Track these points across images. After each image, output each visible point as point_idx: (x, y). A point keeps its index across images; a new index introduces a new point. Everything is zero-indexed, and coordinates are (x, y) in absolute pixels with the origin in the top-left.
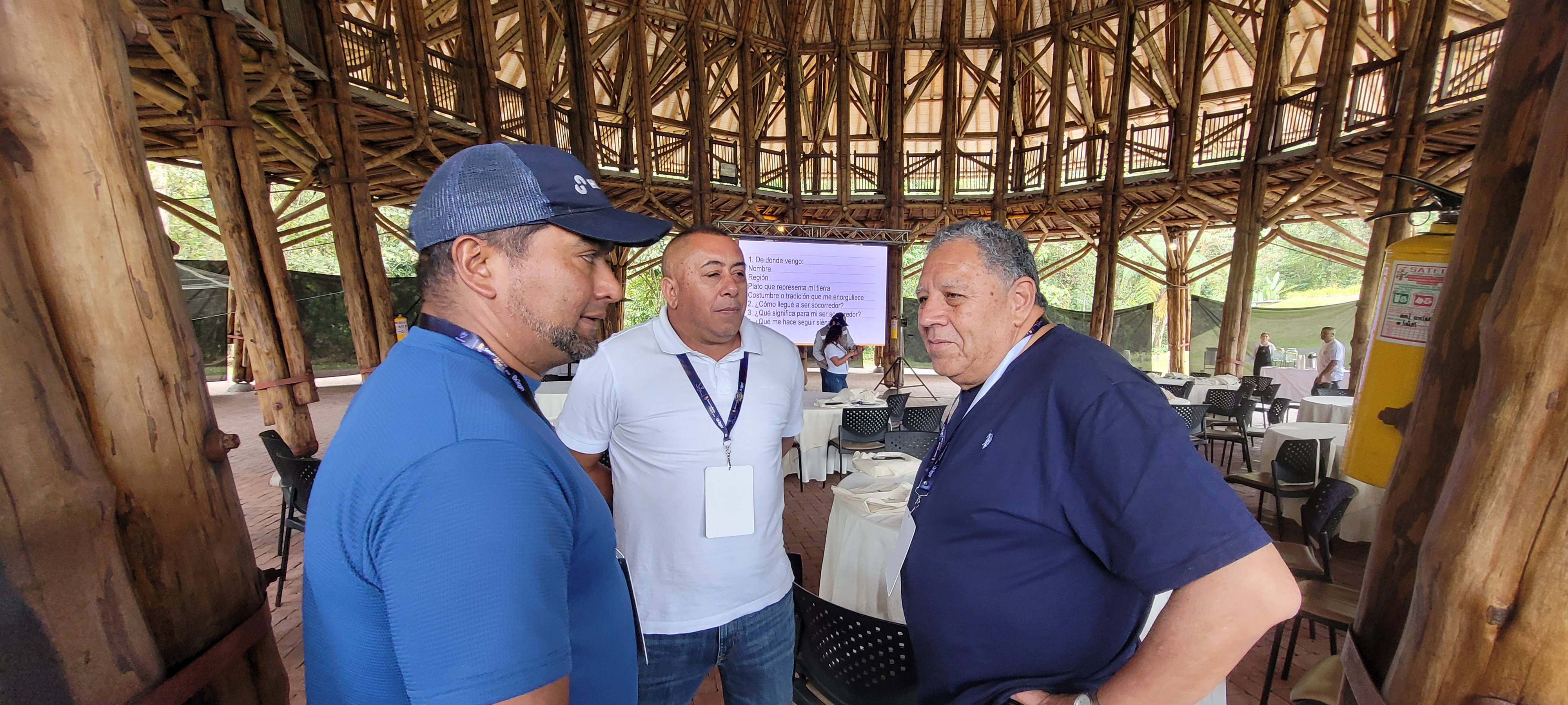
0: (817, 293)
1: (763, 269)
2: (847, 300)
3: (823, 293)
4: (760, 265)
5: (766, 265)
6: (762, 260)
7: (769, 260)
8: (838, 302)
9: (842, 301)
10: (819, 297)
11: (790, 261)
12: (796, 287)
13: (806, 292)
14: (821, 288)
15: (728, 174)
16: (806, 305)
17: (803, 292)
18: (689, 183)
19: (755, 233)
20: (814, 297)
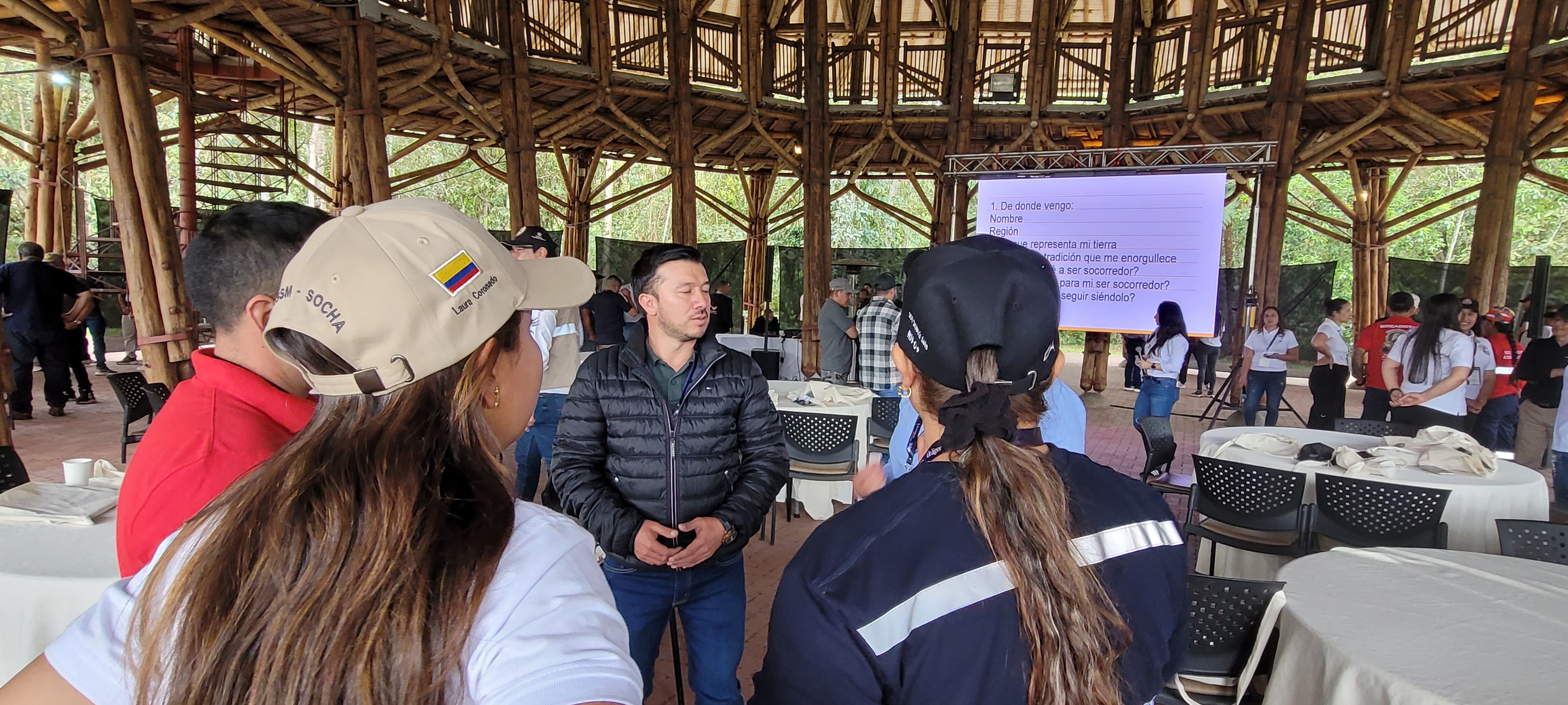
0: (1093, 252)
1: (1010, 219)
2: (1145, 263)
3: (1102, 252)
4: (1007, 213)
5: (1014, 213)
6: (1009, 206)
7: (1020, 206)
8: (1128, 265)
9: (1138, 264)
10: (1097, 258)
11: (1052, 205)
12: (1060, 244)
13: (1076, 251)
14: (1101, 245)
15: (1002, 89)
16: (1075, 270)
17: (1072, 251)
18: (945, 108)
19: (1002, 169)
20: (1088, 258)
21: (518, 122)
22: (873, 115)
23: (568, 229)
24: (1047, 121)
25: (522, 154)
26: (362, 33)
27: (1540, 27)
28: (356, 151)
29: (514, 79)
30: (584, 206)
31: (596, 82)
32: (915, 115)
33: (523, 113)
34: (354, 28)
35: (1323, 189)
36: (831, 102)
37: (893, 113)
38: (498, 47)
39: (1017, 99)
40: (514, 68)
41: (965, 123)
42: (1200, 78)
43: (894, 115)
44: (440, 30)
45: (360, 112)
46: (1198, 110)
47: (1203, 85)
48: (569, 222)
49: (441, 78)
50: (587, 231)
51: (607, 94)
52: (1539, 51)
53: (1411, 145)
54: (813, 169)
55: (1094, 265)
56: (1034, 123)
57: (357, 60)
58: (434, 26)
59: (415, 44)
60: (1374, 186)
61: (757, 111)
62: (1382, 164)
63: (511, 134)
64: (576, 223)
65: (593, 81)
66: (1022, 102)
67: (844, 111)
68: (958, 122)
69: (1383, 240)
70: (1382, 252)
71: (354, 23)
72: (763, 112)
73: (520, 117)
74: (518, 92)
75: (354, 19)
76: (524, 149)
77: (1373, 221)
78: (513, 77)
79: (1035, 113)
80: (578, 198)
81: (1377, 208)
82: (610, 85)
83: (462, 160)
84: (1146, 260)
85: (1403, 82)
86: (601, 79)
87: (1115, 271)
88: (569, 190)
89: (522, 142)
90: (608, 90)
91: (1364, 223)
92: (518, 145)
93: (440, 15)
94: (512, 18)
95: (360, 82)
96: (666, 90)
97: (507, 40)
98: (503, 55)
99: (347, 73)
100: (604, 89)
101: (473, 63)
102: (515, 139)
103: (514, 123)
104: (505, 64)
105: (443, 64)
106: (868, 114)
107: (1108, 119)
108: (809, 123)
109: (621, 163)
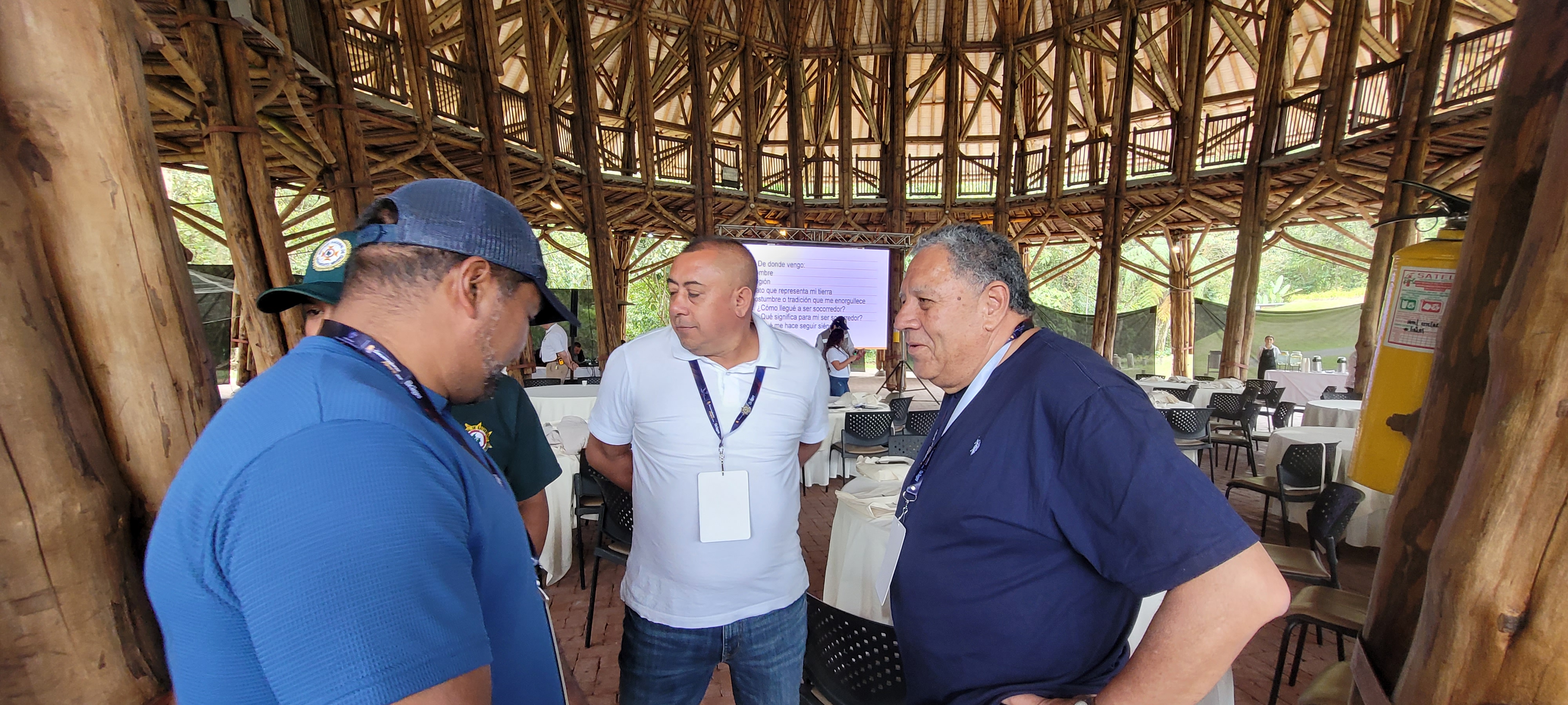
0: (818, 296)
2: (848, 304)
3: (824, 297)
5: (768, 269)
7: (771, 264)
8: (839, 305)
9: (844, 305)
10: (821, 300)
11: (792, 265)
12: (798, 291)
13: (808, 296)
14: (823, 292)
15: (730, 178)
16: (808, 308)
17: (805, 295)
18: (692, 187)
19: (757, 237)
20: (815, 301)
28: (232, 175)
55: (819, 305)
67: (616, 180)
84: (849, 302)
87: (832, 309)
92: (352, 181)
99: (214, 79)
102: (348, 173)
106: (635, 185)
108: (590, 187)
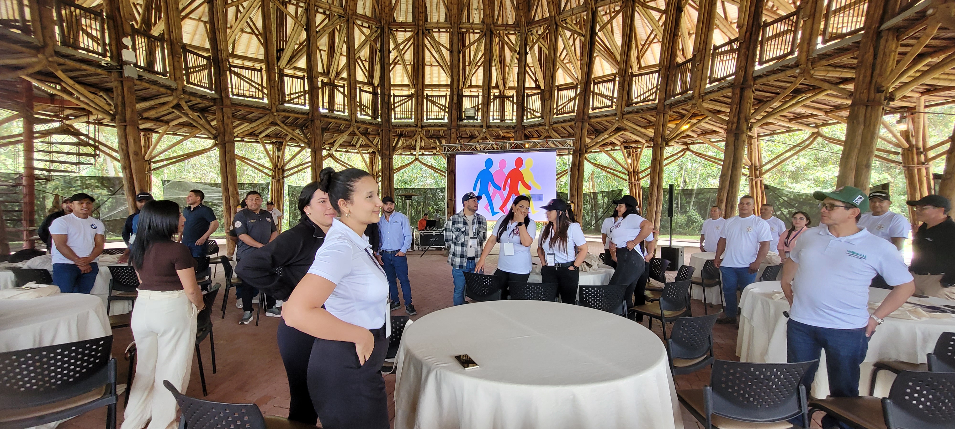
21: (225, 129)
22: (413, 126)
23: (272, 182)
24: (490, 129)
25: (227, 145)
26: (126, 84)
27: (668, 92)
29: (222, 108)
30: (281, 171)
31: (270, 110)
32: (432, 126)
33: (228, 125)
34: (122, 81)
35: (614, 159)
36: (393, 120)
37: (422, 126)
38: (213, 92)
39: (477, 120)
40: (223, 102)
41: (454, 130)
42: (550, 112)
43: (422, 127)
44: (177, 84)
45: (125, 124)
46: (551, 125)
47: (551, 115)
48: (273, 178)
49: (178, 107)
50: (283, 182)
51: (275, 116)
52: (668, 102)
53: (640, 140)
54: (384, 151)
56: (484, 130)
57: (123, 98)
58: (174, 82)
59: (162, 90)
60: (633, 157)
61: (356, 124)
62: (635, 148)
63: (221, 135)
64: (277, 178)
65: (268, 109)
66: (479, 121)
68: (451, 129)
69: (639, 179)
70: (639, 184)
71: (121, 79)
72: (359, 125)
73: (226, 126)
74: (224, 114)
75: (122, 77)
76: (228, 142)
77: (634, 172)
78: (222, 107)
79: (485, 126)
80: (277, 166)
81: (635, 164)
82: (277, 111)
83: (211, 148)
85: (623, 114)
86: (272, 108)
88: (272, 162)
89: (227, 138)
90: (275, 114)
91: (631, 173)
93: (177, 76)
94: (221, 79)
95: (125, 109)
96: (308, 114)
97: (219, 89)
98: (216, 96)
100: (273, 113)
101: (199, 100)
103: (222, 130)
104: (218, 101)
105: (179, 100)
107: (516, 129)
109: (299, 149)
